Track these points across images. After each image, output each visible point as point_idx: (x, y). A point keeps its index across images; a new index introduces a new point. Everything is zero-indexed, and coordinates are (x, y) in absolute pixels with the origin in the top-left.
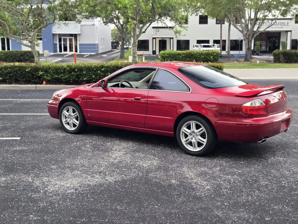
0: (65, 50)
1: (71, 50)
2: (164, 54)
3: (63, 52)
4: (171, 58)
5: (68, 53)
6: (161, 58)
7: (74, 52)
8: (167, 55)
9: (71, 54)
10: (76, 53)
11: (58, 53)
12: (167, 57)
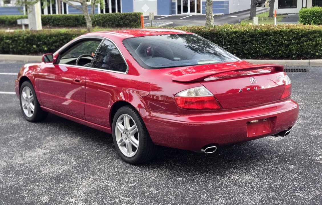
0: (185, 10)
1: (192, 11)
3: (183, 14)
7: (195, 14)
9: (191, 15)
11: (177, 14)
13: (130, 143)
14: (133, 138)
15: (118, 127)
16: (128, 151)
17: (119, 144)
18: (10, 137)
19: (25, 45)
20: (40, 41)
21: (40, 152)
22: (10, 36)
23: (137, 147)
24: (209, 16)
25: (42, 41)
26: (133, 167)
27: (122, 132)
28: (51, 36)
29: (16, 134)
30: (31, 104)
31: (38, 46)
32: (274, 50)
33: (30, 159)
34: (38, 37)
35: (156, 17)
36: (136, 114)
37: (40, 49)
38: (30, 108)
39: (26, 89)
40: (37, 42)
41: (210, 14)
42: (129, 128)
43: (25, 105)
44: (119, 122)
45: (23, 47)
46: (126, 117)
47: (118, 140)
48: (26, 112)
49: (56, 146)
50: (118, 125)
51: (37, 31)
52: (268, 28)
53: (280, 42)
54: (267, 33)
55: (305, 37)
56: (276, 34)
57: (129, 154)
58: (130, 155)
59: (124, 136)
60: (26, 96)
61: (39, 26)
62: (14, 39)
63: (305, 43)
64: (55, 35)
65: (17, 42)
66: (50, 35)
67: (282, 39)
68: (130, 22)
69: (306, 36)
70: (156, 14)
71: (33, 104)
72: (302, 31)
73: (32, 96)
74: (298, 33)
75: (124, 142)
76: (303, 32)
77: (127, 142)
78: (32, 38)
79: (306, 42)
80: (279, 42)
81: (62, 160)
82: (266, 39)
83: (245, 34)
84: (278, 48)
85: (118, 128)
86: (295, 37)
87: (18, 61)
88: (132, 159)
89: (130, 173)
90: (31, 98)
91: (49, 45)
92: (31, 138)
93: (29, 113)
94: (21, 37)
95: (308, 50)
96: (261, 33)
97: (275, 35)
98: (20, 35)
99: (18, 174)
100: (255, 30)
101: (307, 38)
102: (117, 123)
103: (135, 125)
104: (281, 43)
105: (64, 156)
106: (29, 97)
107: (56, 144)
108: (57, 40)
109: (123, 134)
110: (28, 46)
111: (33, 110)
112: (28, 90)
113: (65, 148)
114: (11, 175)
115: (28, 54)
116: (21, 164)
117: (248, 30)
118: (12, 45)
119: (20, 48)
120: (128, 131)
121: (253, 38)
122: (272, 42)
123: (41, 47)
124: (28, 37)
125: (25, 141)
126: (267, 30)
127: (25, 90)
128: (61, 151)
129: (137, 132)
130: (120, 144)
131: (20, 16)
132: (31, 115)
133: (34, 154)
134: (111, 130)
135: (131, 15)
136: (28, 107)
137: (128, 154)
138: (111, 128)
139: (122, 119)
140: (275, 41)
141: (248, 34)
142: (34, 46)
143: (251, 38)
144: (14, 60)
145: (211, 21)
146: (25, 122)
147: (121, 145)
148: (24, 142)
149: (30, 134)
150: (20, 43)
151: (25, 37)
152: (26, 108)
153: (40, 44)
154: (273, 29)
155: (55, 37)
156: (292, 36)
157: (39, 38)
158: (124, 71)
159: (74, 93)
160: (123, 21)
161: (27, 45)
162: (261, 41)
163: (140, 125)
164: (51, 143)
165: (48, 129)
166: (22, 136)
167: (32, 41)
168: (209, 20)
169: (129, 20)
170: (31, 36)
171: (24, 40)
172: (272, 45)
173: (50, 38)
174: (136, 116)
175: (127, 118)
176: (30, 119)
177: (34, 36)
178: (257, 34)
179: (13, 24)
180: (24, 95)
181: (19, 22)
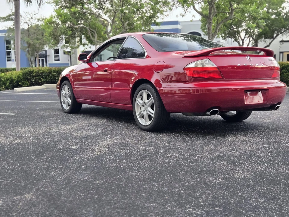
13: (147, 113)
14: (150, 109)
15: (138, 102)
16: (146, 121)
17: (138, 117)
18: (50, 119)
21: (73, 126)
23: (153, 116)
26: (149, 133)
27: (141, 105)
29: (55, 118)
30: (69, 99)
33: (64, 129)
38: (67, 102)
39: (65, 87)
42: (147, 101)
43: (64, 100)
47: (137, 113)
48: (64, 106)
49: (86, 123)
50: (138, 101)
57: (146, 123)
60: (65, 93)
73: (70, 92)
75: (143, 114)
77: (145, 113)
81: (91, 130)
85: (137, 103)
88: (149, 126)
93: (67, 107)
99: (54, 136)
103: (152, 97)
105: (92, 128)
106: (67, 93)
109: (141, 107)
111: (70, 104)
113: (94, 124)
114: (48, 136)
116: (56, 132)
120: (145, 104)
127: (64, 89)
128: (90, 126)
129: (153, 103)
136: (66, 101)
138: (132, 105)
139: (141, 95)
146: (63, 114)
147: (140, 117)
148: (61, 122)
149: (67, 119)
152: (64, 103)
158: (143, 57)
163: (156, 97)
164: (83, 122)
165: (81, 116)
166: (60, 119)
176: (67, 111)
180: (63, 92)
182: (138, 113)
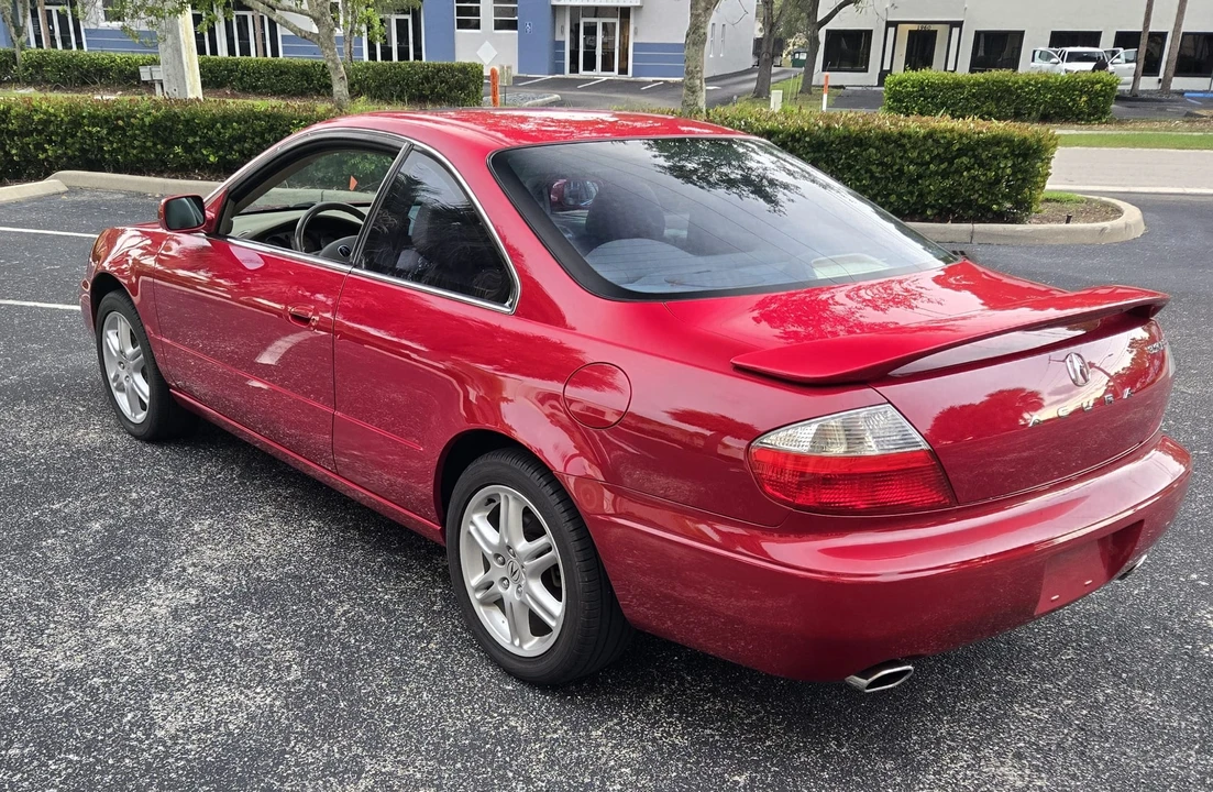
0: (590, 65)
1: (607, 66)
2: (900, 83)
3: (583, 74)
4: (926, 99)
5: (599, 74)
6: (889, 98)
8: (913, 86)
9: (605, 79)
10: (623, 77)
11: (567, 74)
12: (909, 94)
13: (523, 604)
14: (538, 588)
15: (472, 529)
16: (515, 630)
17: (475, 597)
18: (54, 512)
19: (149, 144)
20: (195, 135)
22: (102, 112)
23: (554, 624)
24: (693, 78)
25: (199, 133)
26: (537, 700)
27: (489, 552)
28: (227, 119)
29: (77, 497)
30: (139, 378)
31: (188, 148)
32: (875, 191)
33: (112, 644)
34: (187, 121)
35: (517, 80)
36: (555, 496)
37: (195, 159)
38: (133, 390)
39: (115, 321)
40: (186, 137)
41: (698, 72)
42: (522, 544)
43: (117, 376)
44: (476, 510)
45: (143, 149)
46: (510, 497)
47: (474, 578)
48: (122, 400)
49: (225, 569)
50: (472, 523)
51: (186, 103)
52: (864, 125)
53: (896, 167)
54: (861, 140)
55: (966, 155)
56: (888, 143)
57: (517, 642)
58: (521, 646)
59: (498, 572)
60: (117, 347)
61: (194, 89)
62: (114, 123)
63: (965, 173)
64: (239, 117)
65: (124, 135)
66: (224, 117)
67: (901, 158)
68: (450, 89)
69: (970, 153)
70: (515, 73)
71: (144, 376)
72: (961, 136)
73: (138, 347)
74: (950, 143)
75: (499, 594)
76: (965, 141)
77: (510, 594)
78: (169, 124)
79: (968, 169)
80: (891, 167)
81: (246, 653)
82: (855, 157)
83: (799, 140)
84: (887, 185)
85: (469, 533)
86: (938, 155)
87: (129, 194)
88: (531, 666)
89: (527, 742)
90: (135, 356)
91: (221, 147)
92: (133, 518)
93: (132, 408)
94: (135, 117)
95: (970, 195)
96: (845, 137)
97: (884, 145)
98: (132, 111)
100: (828, 128)
101: (972, 160)
102: (470, 516)
103: (549, 537)
104: (897, 170)
106: (130, 350)
107: (225, 556)
108: (245, 132)
109: (494, 563)
110: (159, 146)
111: (147, 401)
112: (124, 326)
113: (259, 578)
115: (159, 174)
117: (809, 129)
118: (111, 143)
119: (135, 152)
120: (514, 556)
121: (819, 151)
122: (874, 168)
123: (196, 153)
124: (155, 117)
125: (109, 539)
126: (861, 131)
127: (114, 326)
128: (244, 598)
129: (556, 566)
130: (479, 596)
131: (148, 56)
132: (141, 417)
133: (135, 614)
134: (443, 532)
135: (450, 69)
136: (127, 385)
137: (512, 643)
138: (443, 523)
139: (492, 502)
140: (882, 164)
141: (807, 139)
142: (178, 150)
143: (815, 152)
144: (120, 192)
145: (699, 94)
146: (121, 440)
147: (483, 602)
148: (104, 545)
149: (133, 502)
150: (134, 137)
151: (147, 120)
152: (121, 389)
153: (195, 142)
154: (879, 127)
155: (238, 122)
156: (930, 152)
157: (191, 125)
158: (501, 300)
159: (290, 349)
160: (431, 85)
161: (155, 144)
162: (842, 164)
163: (571, 538)
164: (207, 551)
165: (200, 473)
166: (100, 513)
167: (171, 133)
168: (693, 92)
169: (447, 83)
170: (166, 117)
171: (146, 129)
172: (872, 176)
173: (224, 127)
174: (554, 503)
175: (512, 503)
176: (138, 431)
177: (174, 118)
178: (833, 142)
179: (128, 78)
180: (113, 340)
181: (145, 75)
182: (472, 578)
